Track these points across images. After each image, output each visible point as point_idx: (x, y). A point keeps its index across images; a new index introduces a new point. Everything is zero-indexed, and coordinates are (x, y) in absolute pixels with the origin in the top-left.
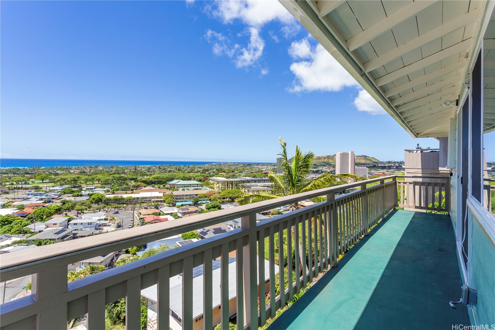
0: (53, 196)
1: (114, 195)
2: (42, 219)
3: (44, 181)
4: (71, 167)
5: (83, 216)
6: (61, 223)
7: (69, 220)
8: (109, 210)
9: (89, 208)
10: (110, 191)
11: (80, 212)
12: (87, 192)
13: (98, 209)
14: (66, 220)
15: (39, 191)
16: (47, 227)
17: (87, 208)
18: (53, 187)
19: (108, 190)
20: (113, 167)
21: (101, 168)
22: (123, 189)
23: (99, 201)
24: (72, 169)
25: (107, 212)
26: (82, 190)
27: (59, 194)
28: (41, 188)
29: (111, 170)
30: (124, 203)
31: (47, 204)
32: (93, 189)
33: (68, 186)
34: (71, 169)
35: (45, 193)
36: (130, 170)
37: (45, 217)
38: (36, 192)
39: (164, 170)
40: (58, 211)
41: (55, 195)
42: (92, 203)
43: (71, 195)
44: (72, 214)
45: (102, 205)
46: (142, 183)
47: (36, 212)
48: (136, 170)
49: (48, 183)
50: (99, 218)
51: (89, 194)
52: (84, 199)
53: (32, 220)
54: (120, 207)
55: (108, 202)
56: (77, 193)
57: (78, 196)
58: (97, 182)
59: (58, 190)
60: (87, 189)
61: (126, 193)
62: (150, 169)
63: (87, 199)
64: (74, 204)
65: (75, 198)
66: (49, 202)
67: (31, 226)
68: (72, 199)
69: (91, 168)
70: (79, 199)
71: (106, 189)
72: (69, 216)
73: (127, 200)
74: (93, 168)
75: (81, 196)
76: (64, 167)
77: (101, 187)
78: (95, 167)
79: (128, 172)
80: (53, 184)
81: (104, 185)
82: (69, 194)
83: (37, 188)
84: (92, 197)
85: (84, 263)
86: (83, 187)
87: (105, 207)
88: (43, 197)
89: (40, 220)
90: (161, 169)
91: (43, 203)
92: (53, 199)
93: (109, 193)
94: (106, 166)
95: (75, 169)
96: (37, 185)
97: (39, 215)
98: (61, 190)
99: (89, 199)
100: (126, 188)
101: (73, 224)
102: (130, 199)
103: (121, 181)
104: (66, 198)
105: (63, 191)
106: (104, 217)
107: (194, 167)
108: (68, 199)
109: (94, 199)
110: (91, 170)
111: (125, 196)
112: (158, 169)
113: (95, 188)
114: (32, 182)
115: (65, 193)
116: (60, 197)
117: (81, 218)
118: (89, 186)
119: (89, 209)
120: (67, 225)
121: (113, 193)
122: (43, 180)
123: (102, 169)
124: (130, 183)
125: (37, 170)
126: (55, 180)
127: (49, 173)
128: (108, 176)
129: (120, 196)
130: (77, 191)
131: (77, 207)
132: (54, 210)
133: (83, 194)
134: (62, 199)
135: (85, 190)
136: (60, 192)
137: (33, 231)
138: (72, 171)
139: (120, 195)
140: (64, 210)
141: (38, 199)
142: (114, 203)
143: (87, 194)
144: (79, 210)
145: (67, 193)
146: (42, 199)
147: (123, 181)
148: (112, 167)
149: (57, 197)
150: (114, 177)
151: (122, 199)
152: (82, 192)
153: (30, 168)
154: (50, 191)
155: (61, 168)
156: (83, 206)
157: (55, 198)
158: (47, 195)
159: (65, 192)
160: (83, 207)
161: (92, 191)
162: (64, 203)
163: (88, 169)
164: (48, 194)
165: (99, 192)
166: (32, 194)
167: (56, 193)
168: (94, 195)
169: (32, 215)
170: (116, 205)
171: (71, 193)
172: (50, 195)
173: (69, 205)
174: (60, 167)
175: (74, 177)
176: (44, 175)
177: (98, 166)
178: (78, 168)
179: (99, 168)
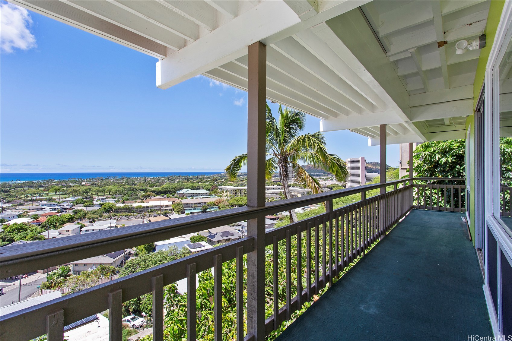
0: (66, 206)
1: (125, 204)
2: (55, 227)
3: (57, 194)
4: (82, 180)
6: (73, 230)
7: (81, 227)
8: (120, 218)
9: (100, 217)
10: (121, 201)
11: (91, 220)
12: (99, 202)
13: (109, 218)
14: (78, 227)
15: (52, 202)
16: (60, 234)
17: (98, 216)
18: (66, 198)
19: (119, 200)
20: (124, 179)
21: (112, 180)
22: (133, 199)
23: (109, 209)
24: (84, 182)
26: (93, 200)
27: (71, 204)
28: (55, 200)
29: (121, 182)
30: (134, 212)
31: (60, 214)
32: (104, 200)
33: (80, 197)
34: (83, 181)
35: (58, 204)
36: (140, 181)
37: (58, 224)
38: (50, 203)
39: (173, 180)
40: (71, 220)
41: (68, 205)
42: (104, 212)
43: (83, 205)
44: (85, 222)
45: (112, 214)
46: (152, 193)
47: (50, 220)
48: (146, 181)
49: (61, 195)
50: (110, 226)
51: (100, 204)
52: (96, 208)
53: (46, 227)
54: (130, 216)
55: (118, 211)
56: (89, 203)
57: (90, 206)
58: (108, 193)
59: (70, 201)
60: (98, 199)
61: (136, 202)
62: (159, 180)
64: (86, 214)
65: (87, 208)
66: (63, 211)
67: (45, 233)
68: (84, 208)
69: (101, 181)
70: (90, 209)
71: (116, 199)
72: (81, 224)
73: (137, 209)
74: (104, 180)
75: (93, 205)
76: (76, 180)
77: (112, 198)
78: (106, 179)
79: (138, 183)
80: (65, 196)
81: (114, 196)
82: (81, 204)
83: (50, 200)
84: (103, 206)
85: (95, 264)
86: (95, 198)
87: (116, 215)
88: (57, 207)
89: (53, 228)
90: (170, 179)
91: (57, 212)
92: (66, 209)
93: (120, 203)
94: (117, 178)
95: (86, 181)
96: (50, 197)
97: (52, 223)
98: (73, 201)
99: (100, 209)
100: (136, 198)
101: (85, 231)
102: (139, 208)
103: (131, 192)
104: (78, 207)
105: (76, 201)
106: (114, 225)
107: (203, 177)
108: (79, 208)
109: (105, 208)
110: (101, 182)
111: (135, 205)
112: (167, 179)
113: (106, 199)
114: (46, 194)
115: (77, 204)
116: (73, 208)
117: (93, 226)
118: (100, 197)
120: (79, 232)
121: (124, 203)
122: (56, 193)
123: (112, 181)
124: (140, 194)
125: (51, 183)
126: (68, 192)
127: (62, 185)
128: (118, 187)
129: (130, 205)
130: (89, 201)
131: (89, 216)
132: (67, 219)
133: (95, 204)
134: (74, 209)
135: (96, 201)
136: (72, 202)
137: (47, 237)
138: (84, 184)
139: (130, 204)
140: (77, 219)
141: (52, 209)
142: (124, 212)
143: (98, 204)
144: (90, 219)
145: (79, 204)
146: (55, 209)
147: (133, 192)
148: (122, 179)
149: (69, 207)
150: (124, 188)
151: (133, 208)
152: (93, 202)
153: (44, 182)
154: (63, 202)
155: (73, 181)
156: (94, 215)
157: (67, 208)
158: (60, 206)
159: (78, 202)
160: (95, 216)
161: (103, 201)
162: (76, 212)
163: (99, 181)
164: (61, 205)
165: (109, 202)
166: (46, 205)
168: (105, 204)
169: (46, 223)
170: (126, 213)
171: (82, 204)
172: (63, 206)
173: (81, 214)
174: (72, 180)
175: (85, 188)
176: (57, 187)
177: (109, 178)
178: (89, 181)
179: (110, 180)
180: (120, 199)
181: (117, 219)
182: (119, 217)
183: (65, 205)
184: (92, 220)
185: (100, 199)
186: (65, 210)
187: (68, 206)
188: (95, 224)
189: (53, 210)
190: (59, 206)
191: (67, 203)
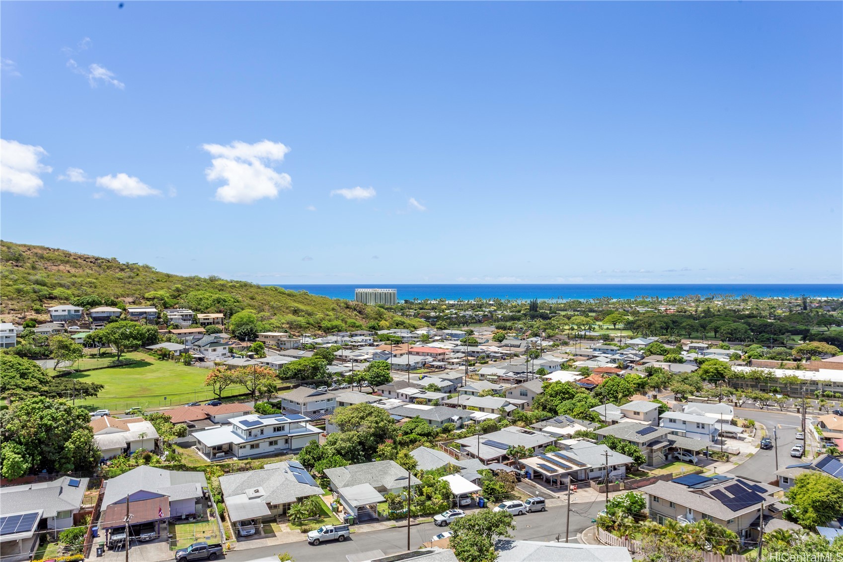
0: (632, 356)
1: (753, 369)
2: (616, 400)
3: (617, 327)
4: (660, 300)
5: (687, 407)
6: (646, 413)
7: (661, 410)
8: (741, 402)
9: (698, 391)
10: (743, 357)
11: (679, 395)
12: (693, 356)
13: (716, 396)
14: (656, 409)
15: (609, 345)
16: (625, 416)
17: (693, 389)
18: (631, 338)
19: (737, 354)
20: (747, 300)
21: (720, 303)
22: (774, 354)
23: (717, 376)
24: (663, 304)
25: (736, 405)
26: (681, 349)
27: (641, 353)
28: (613, 340)
29: (742, 307)
30: (775, 392)
31: (622, 372)
32: (703, 350)
33: (656, 338)
34: (660, 303)
35: (618, 350)
36: (790, 307)
37: (620, 395)
38: (605, 347)
40: (641, 388)
41: (635, 355)
42: (704, 380)
43: (661, 358)
44: (666, 398)
45: (725, 388)
46: (824, 343)
47: (607, 384)
48: (806, 309)
49: (623, 330)
50: (720, 418)
51: (696, 360)
52: (688, 368)
53: (602, 398)
54: (768, 399)
55: (737, 383)
56: (673, 355)
57: (675, 361)
58: (713, 334)
59: (640, 346)
60: (691, 348)
61: (782, 367)
63: (694, 370)
64: (669, 378)
65: (670, 366)
66: (626, 367)
67: (600, 409)
68: (665, 366)
69: (697, 303)
70: (676, 368)
71: (732, 351)
72: (660, 402)
73: (786, 384)
75: (681, 361)
76: (648, 300)
77: (722, 347)
78: (706, 299)
79: (784, 312)
80: (629, 333)
81: (726, 343)
82: (658, 354)
83: (606, 338)
84: (704, 366)
85: (692, 511)
86: (686, 345)
87: (732, 394)
88: (617, 357)
89: (613, 401)
91: (617, 367)
92: (632, 362)
93: (740, 362)
94: (731, 298)
95: (668, 304)
96: (607, 333)
97: (611, 390)
98: (644, 346)
99: (696, 370)
100: (780, 354)
101: (668, 420)
102: (791, 383)
103: (766, 336)
104: (654, 362)
105: (648, 347)
106: (729, 417)
108: (657, 365)
109: (706, 372)
110: (698, 306)
111: (779, 373)
113: (707, 348)
114: (600, 326)
115: (652, 353)
116: (644, 361)
117: (683, 410)
118: (696, 343)
119: (698, 394)
120: (657, 419)
121: (749, 364)
122: (615, 325)
123: (721, 306)
124: (791, 342)
125: (606, 305)
126: (635, 325)
127: (624, 310)
128: (735, 322)
129: (766, 372)
130: (674, 351)
131: (676, 385)
132: (634, 384)
133: (685, 358)
134: (647, 365)
135: (688, 351)
136: (642, 349)
137: (603, 418)
138: (662, 309)
139: (766, 370)
140: (652, 387)
141: (609, 360)
142: (752, 386)
143: (692, 359)
144: (677, 392)
145: (655, 354)
146: (614, 361)
147: (772, 336)
148: (745, 301)
149: (638, 359)
150: (749, 324)
151: (775, 380)
152: (683, 353)
153: (596, 302)
154: (628, 346)
155: (642, 302)
156: (686, 385)
157: (635, 361)
158: (623, 354)
159: (652, 350)
160: (686, 387)
161: (702, 354)
162: (650, 372)
163: (693, 304)
164: (625, 353)
165: (716, 357)
166: (600, 350)
167: (637, 352)
168: (706, 363)
169: (601, 388)
170: (758, 393)
171: (661, 355)
172: (627, 354)
173: (659, 378)
174: (641, 299)
175: (666, 320)
176: (615, 315)
177: (713, 298)
178: (673, 303)
179: (716, 302)
180: (740, 353)
181: (736, 403)
182: (741, 400)
183: (630, 354)
184: (681, 397)
185: (695, 348)
186: (631, 364)
187: (635, 357)
188: (689, 408)
189: (610, 362)
190: (621, 354)
191: (634, 349)
